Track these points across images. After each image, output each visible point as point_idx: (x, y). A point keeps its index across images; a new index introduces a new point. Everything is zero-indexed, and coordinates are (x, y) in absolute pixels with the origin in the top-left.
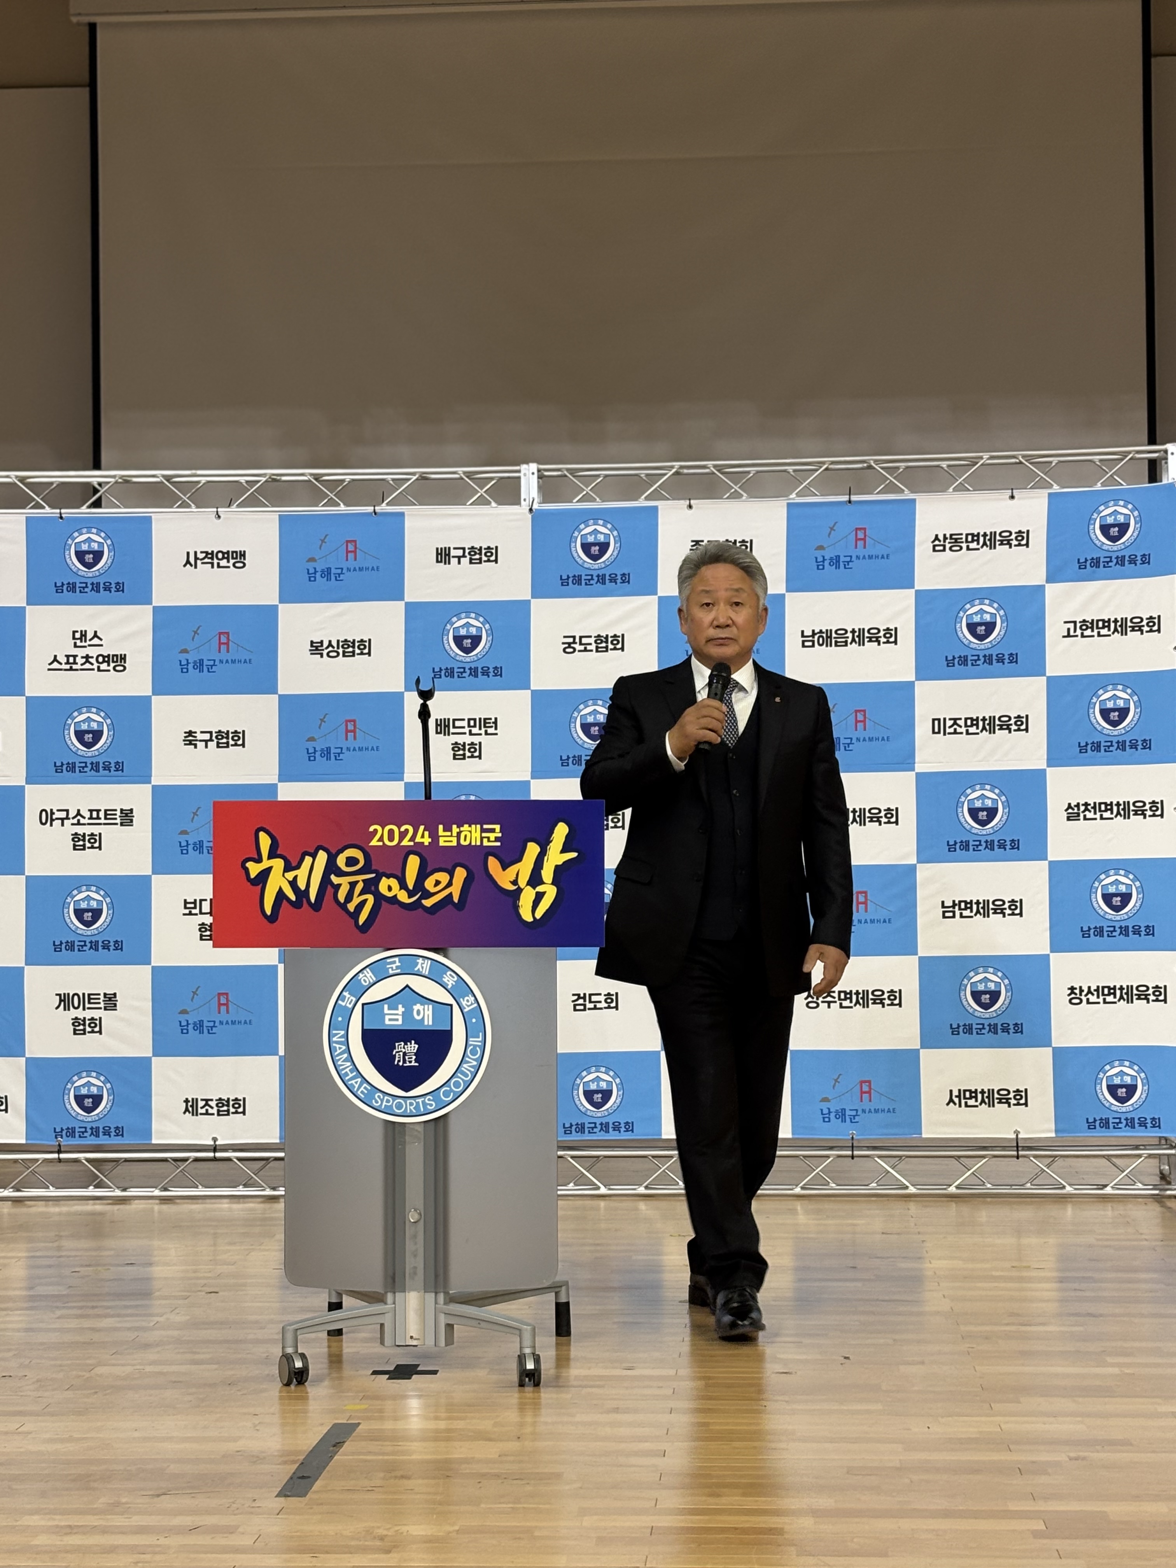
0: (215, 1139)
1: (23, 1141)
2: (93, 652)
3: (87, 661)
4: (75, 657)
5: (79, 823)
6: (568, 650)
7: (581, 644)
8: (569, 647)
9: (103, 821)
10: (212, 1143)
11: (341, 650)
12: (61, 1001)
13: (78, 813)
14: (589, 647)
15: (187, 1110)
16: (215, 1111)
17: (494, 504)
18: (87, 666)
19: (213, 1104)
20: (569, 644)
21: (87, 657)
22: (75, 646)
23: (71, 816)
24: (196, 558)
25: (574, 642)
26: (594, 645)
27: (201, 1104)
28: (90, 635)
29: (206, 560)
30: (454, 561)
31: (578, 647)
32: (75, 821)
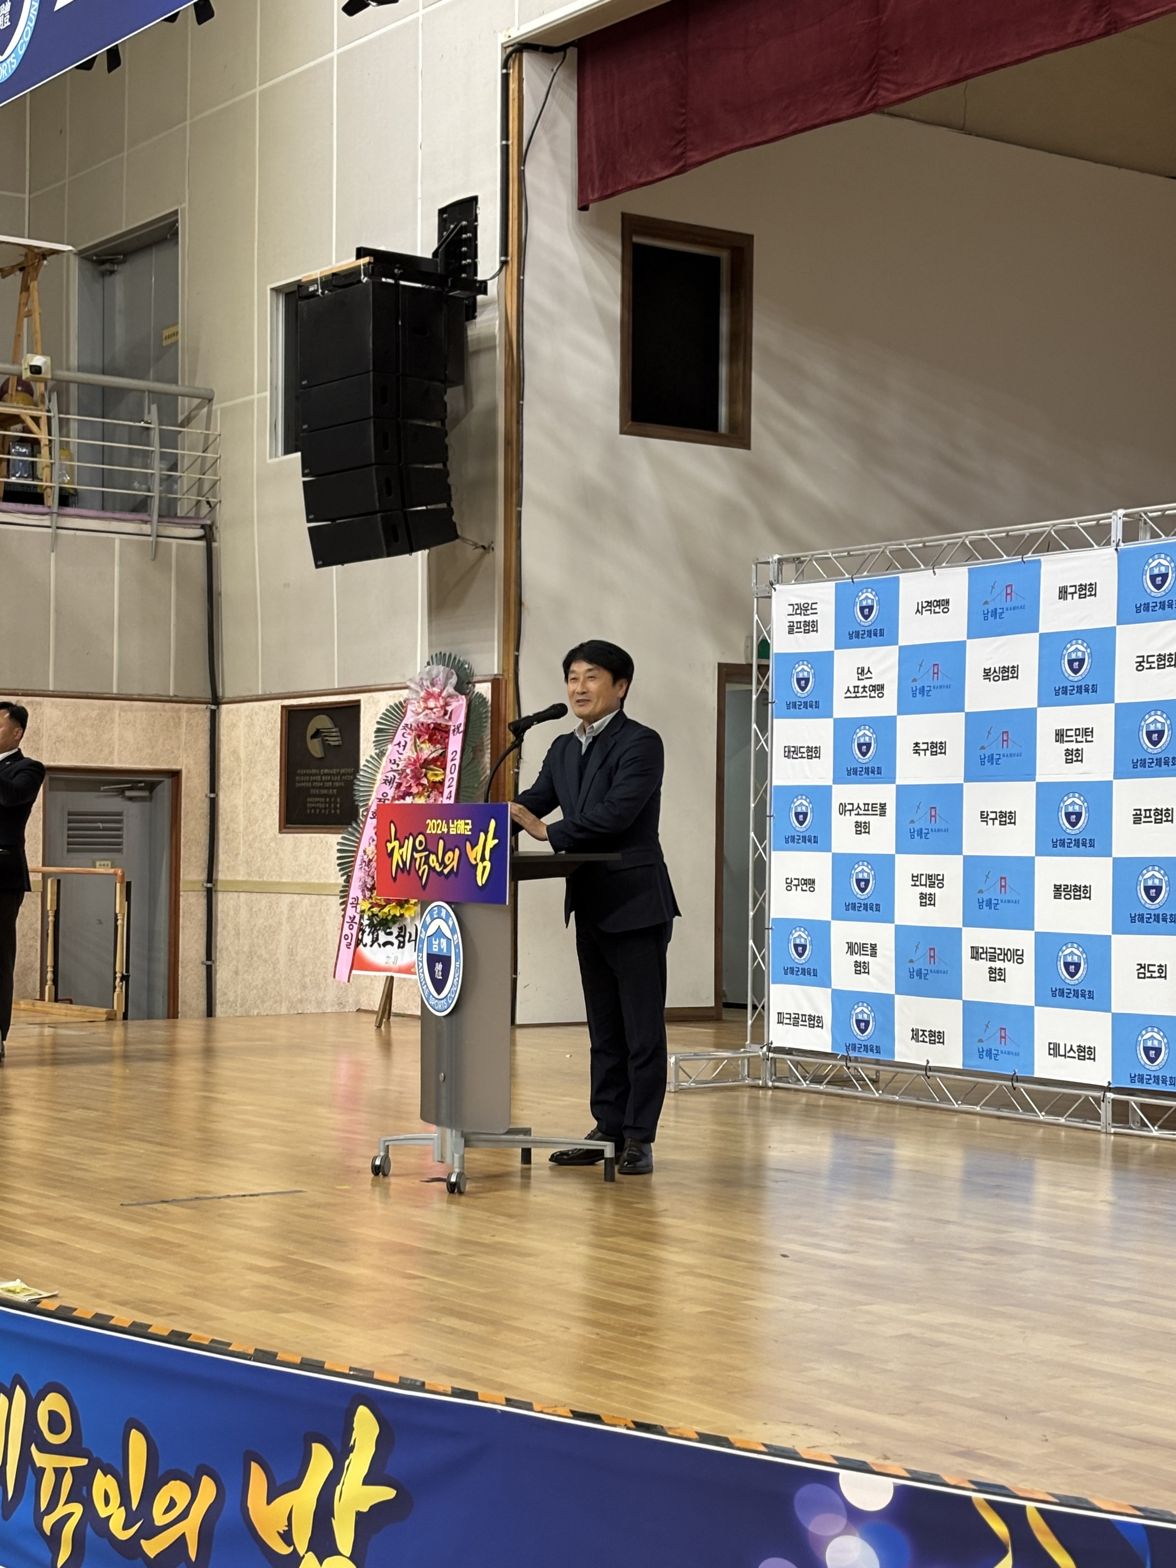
0: (928, 1062)
1: (829, 1050)
2: (867, 683)
3: (864, 691)
4: (858, 687)
5: (858, 814)
6: (1140, 668)
7: (1148, 662)
8: (1140, 665)
9: (870, 812)
10: (925, 1064)
11: (1001, 675)
12: (849, 947)
13: (858, 807)
14: (1153, 665)
15: (913, 1037)
16: (927, 1040)
17: (1096, 547)
18: (864, 694)
19: (927, 1034)
20: (1140, 662)
21: (864, 687)
22: (859, 679)
23: (855, 807)
24: (923, 607)
25: (1143, 661)
26: (1156, 663)
27: (921, 1033)
28: (866, 671)
29: (928, 608)
30: (1069, 596)
31: (1146, 665)
32: (856, 812)
